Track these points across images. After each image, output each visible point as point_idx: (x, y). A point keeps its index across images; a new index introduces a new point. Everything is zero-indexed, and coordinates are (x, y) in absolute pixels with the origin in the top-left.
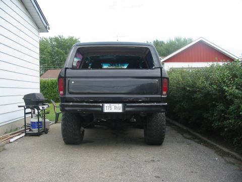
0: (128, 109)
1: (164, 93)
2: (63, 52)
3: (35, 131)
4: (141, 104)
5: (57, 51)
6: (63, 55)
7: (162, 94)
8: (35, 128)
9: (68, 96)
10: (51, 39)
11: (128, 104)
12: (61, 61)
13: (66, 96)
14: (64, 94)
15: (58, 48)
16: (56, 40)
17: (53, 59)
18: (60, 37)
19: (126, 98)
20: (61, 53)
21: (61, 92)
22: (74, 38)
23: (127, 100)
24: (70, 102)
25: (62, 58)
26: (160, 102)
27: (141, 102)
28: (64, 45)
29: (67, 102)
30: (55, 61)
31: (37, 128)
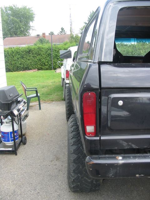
2: (18, 20)
3: (9, 144)
5: (13, 20)
6: (18, 23)
10: (6, 8)
12: (17, 29)
15: (13, 16)
16: (11, 9)
17: (9, 27)
18: (14, 6)
20: (16, 22)
22: (27, 8)
25: (17, 26)
28: (18, 14)
30: (11, 29)
31: (12, 141)
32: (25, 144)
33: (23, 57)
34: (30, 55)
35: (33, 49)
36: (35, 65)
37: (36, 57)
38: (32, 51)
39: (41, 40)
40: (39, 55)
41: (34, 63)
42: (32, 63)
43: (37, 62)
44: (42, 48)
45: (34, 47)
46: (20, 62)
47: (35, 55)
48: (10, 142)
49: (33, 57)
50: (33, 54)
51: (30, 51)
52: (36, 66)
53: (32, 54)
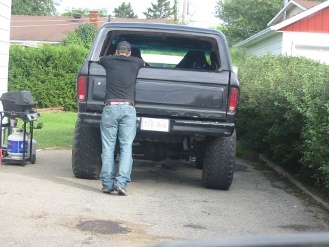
0: (176, 128)
1: (232, 108)
3: (16, 156)
4: (195, 122)
7: (227, 110)
8: (16, 152)
9: (91, 102)
11: (177, 121)
13: (89, 102)
14: (86, 99)
19: (175, 112)
21: (82, 97)
23: (177, 115)
24: (94, 111)
26: (224, 121)
27: (195, 119)
29: (88, 111)
31: (20, 152)
32: (33, 163)
33: (28, 75)
34: (47, 69)
35: (58, 55)
36: (59, 97)
37: (62, 76)
38: (54, 60)
39: (84, 31)
40: (73, 72)
41: (58, 92)
42: (52, 92)
43: (63, 89)
44: (82, 54)
45: (59, 49)
46: (18, 86)
47: (62, 72)
48: (18, 154)
49: (55, 76)
50: (55, 67)
51: (48, 59)
52: (61, 99)
53: (53, 68)
